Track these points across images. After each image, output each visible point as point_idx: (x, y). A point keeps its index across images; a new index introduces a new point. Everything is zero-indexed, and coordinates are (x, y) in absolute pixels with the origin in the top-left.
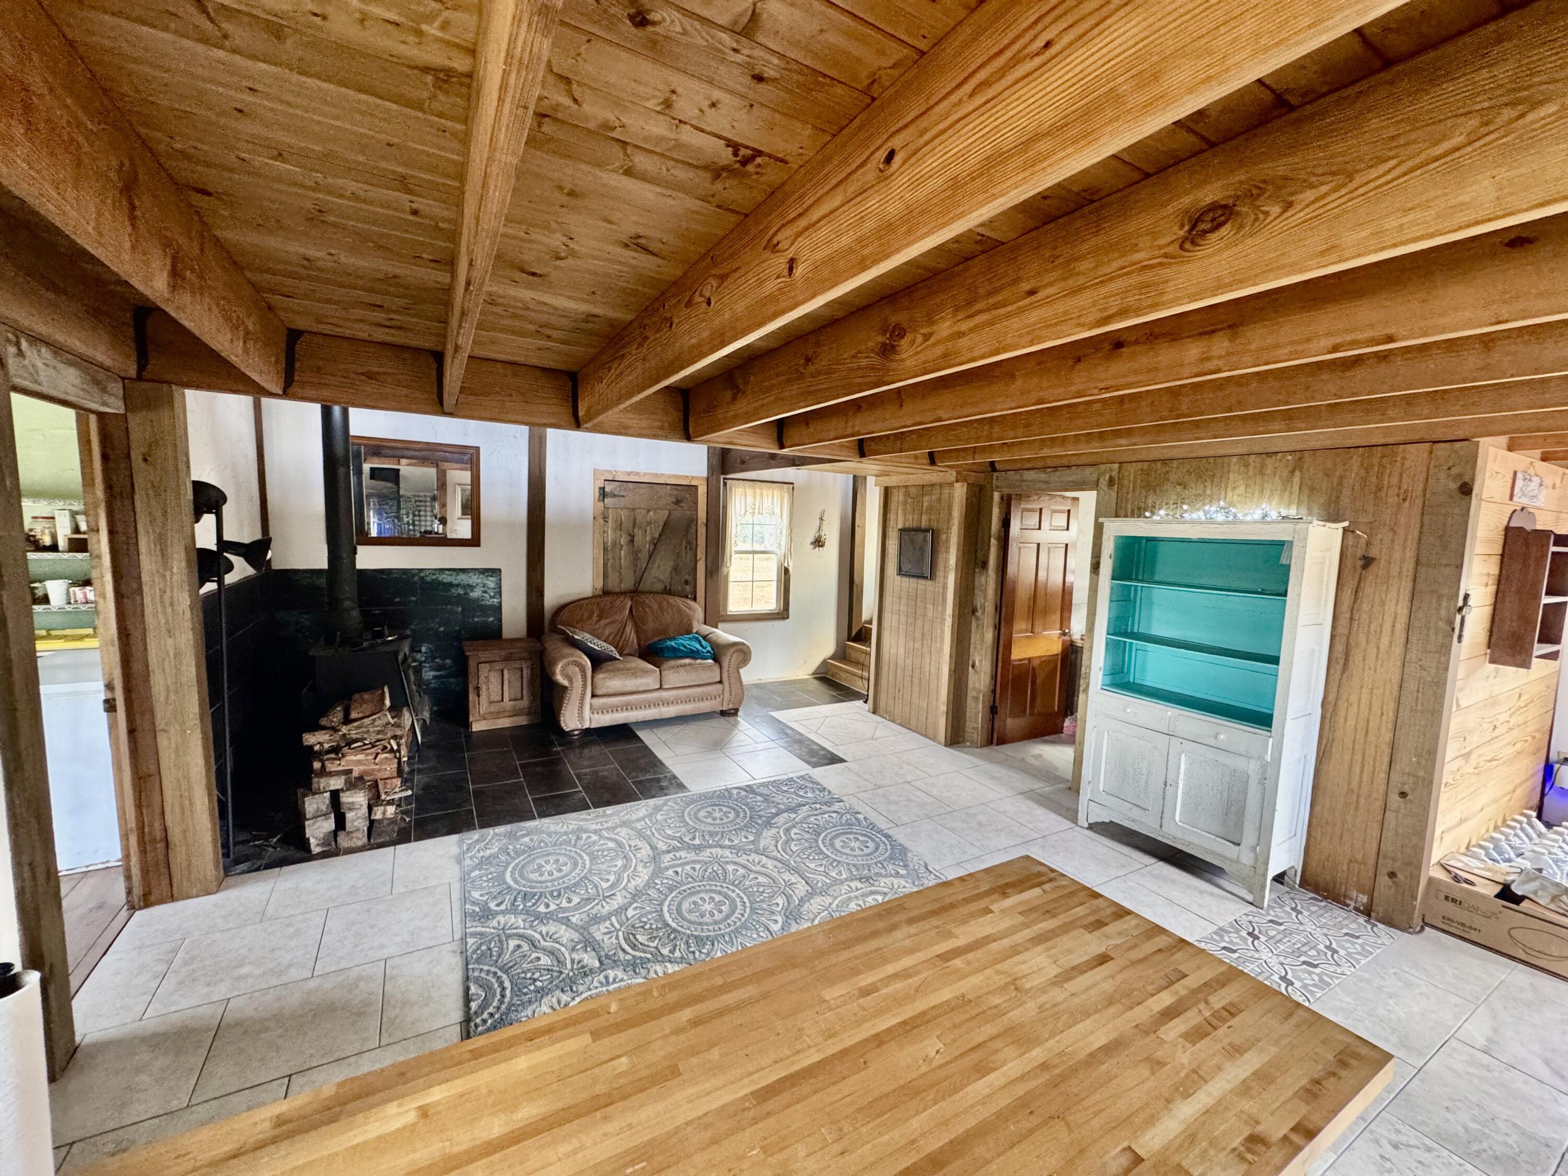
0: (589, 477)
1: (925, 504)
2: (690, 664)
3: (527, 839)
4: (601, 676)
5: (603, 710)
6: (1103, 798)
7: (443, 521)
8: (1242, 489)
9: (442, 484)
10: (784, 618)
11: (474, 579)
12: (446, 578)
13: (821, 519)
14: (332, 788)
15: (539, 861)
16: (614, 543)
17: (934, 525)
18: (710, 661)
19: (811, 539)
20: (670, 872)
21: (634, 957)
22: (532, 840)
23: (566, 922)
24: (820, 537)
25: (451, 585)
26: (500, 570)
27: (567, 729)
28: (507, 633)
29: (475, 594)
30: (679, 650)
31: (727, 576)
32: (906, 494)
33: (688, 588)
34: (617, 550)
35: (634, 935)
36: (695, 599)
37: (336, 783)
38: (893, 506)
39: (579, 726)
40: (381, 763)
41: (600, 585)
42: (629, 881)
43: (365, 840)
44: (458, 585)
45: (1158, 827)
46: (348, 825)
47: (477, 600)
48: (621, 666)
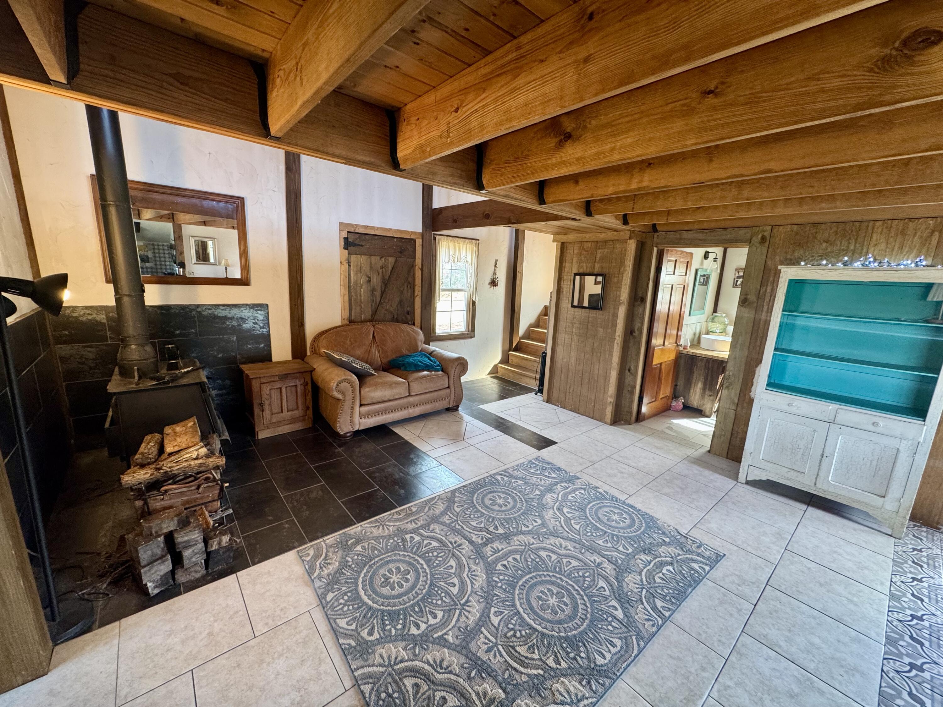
0: (336, 227)
1: (599, 256)
2: (428, 376)
3: (359, 548)
4: (367, 390)
5: (368, 415)
6: (763, 465)
7: (182, 265)
8: (883, 246)
9: (179, 237)
10: (471, 337)
11: (246, 313)
12: (221, 313)
13: (495, 267)
14: (165, 531)
15: (382, 571)
16: (356, 283)
17: (606, 271)
18: (440, 372)
19: (488, 280)
20: (499, 567)
21: (528, 675)
22: (363, 547)
23: (442, 642)
24: (494, 279)
25: (225, 318)
26: (267, 305)
27: (342, 433)
28: (276, 358)
29: (247, 326)
30: (420, 366)
31: (436, 308)
32: (582, 248)
33: (409, 317)
34: (358, 288)
35: (513, 648)
36: (414, 324)
37: (169, 526)
38: (568, 258)
39: (351, 430)
40: (204, 492)
41: (347, 315)
42: (472, 583)
43: (203, 572)
44: (232, 318)
45: (813, 484)
46: (186, 562)
47: (249, 331)
48: (380, 380)
